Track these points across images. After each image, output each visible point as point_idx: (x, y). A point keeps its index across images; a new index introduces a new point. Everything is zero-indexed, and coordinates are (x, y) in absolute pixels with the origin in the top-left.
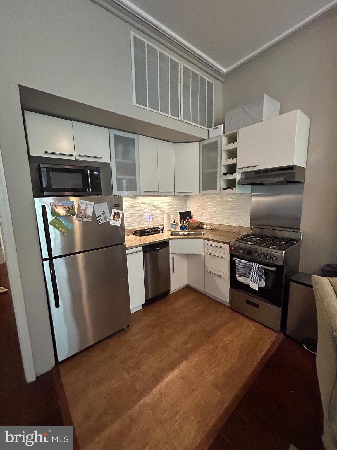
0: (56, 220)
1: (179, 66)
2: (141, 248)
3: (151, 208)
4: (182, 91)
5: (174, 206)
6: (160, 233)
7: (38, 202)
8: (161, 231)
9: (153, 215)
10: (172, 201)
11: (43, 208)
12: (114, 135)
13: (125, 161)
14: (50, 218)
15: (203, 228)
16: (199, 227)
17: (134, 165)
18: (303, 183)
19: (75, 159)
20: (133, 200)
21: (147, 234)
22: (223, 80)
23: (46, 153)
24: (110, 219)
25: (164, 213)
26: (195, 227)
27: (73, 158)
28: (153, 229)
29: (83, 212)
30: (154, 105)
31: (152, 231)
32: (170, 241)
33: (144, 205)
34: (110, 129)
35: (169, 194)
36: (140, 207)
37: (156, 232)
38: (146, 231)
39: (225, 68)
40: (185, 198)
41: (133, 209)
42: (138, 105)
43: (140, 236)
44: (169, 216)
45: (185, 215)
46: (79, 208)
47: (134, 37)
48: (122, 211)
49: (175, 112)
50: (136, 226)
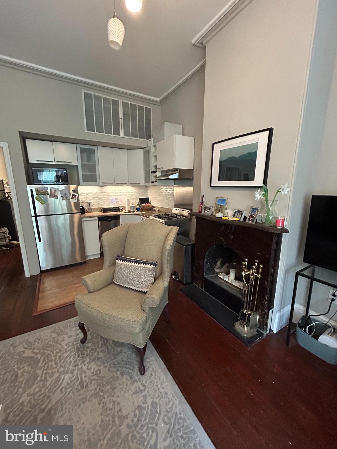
0: (38, 197)
1: (120, 103)
2: (97, 218)
3: (116, 194)
4: (122, 118)
5: (136, 193)
6: (120, 211)
7: (29, 188)
8: (121, 210)
9: (117, 199)
10: (134, 189)
11: (31, 190)
12: (80, 148)
13: (88, 163)
14: (35, 196)
15: (153, 210)
16: (151, 209)
17: (95, 165)
18: (192, 179)
19: (54, 164)
20: (101, 188)
21: (109, 211)
22: (159, 104)
23: (37, 161)
24: (69, 198)
25: (125, 198)
26: (149, 209)
27: (54, 163)
28: (114, 209)
29: (53, 193)
30: (100, 130)
31: (113, 210)
32: (120, 216)
33: (110, 192)
34: (77, 145)
35: (133, 185)
36: (107, 193)
37: (116, 211)
38: (108, 209)
39: (158, 98)
40: (146, 188)
41: (101, 194)
42: (88, 132)
43: (103, 212)
44: (128, 200)
45: (144, 200)
46: (51, 191)
47: (84, 93)
48: (78, 194)
49: (117, 132)
50: (103, 206)
